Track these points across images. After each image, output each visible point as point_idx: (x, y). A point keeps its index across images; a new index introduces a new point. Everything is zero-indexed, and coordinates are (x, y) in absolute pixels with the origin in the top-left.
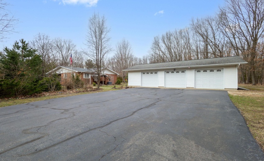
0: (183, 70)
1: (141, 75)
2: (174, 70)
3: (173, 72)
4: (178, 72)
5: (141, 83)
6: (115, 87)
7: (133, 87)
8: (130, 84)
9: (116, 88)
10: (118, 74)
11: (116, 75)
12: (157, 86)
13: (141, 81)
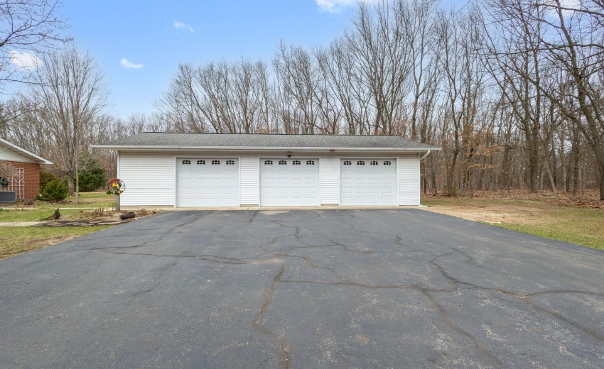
0: (311, 158)
1: (177, 167)
2: (289, 157)
3: (283, 162)
4: (297, 163)
5: (174, 195)
6: (57, 215)
7: (151, 209)
8: (128, 200)
9: (64, 218)
10: (48, 162)
11: (37, 164)
12: (234, 204)
13: (177, 186)
